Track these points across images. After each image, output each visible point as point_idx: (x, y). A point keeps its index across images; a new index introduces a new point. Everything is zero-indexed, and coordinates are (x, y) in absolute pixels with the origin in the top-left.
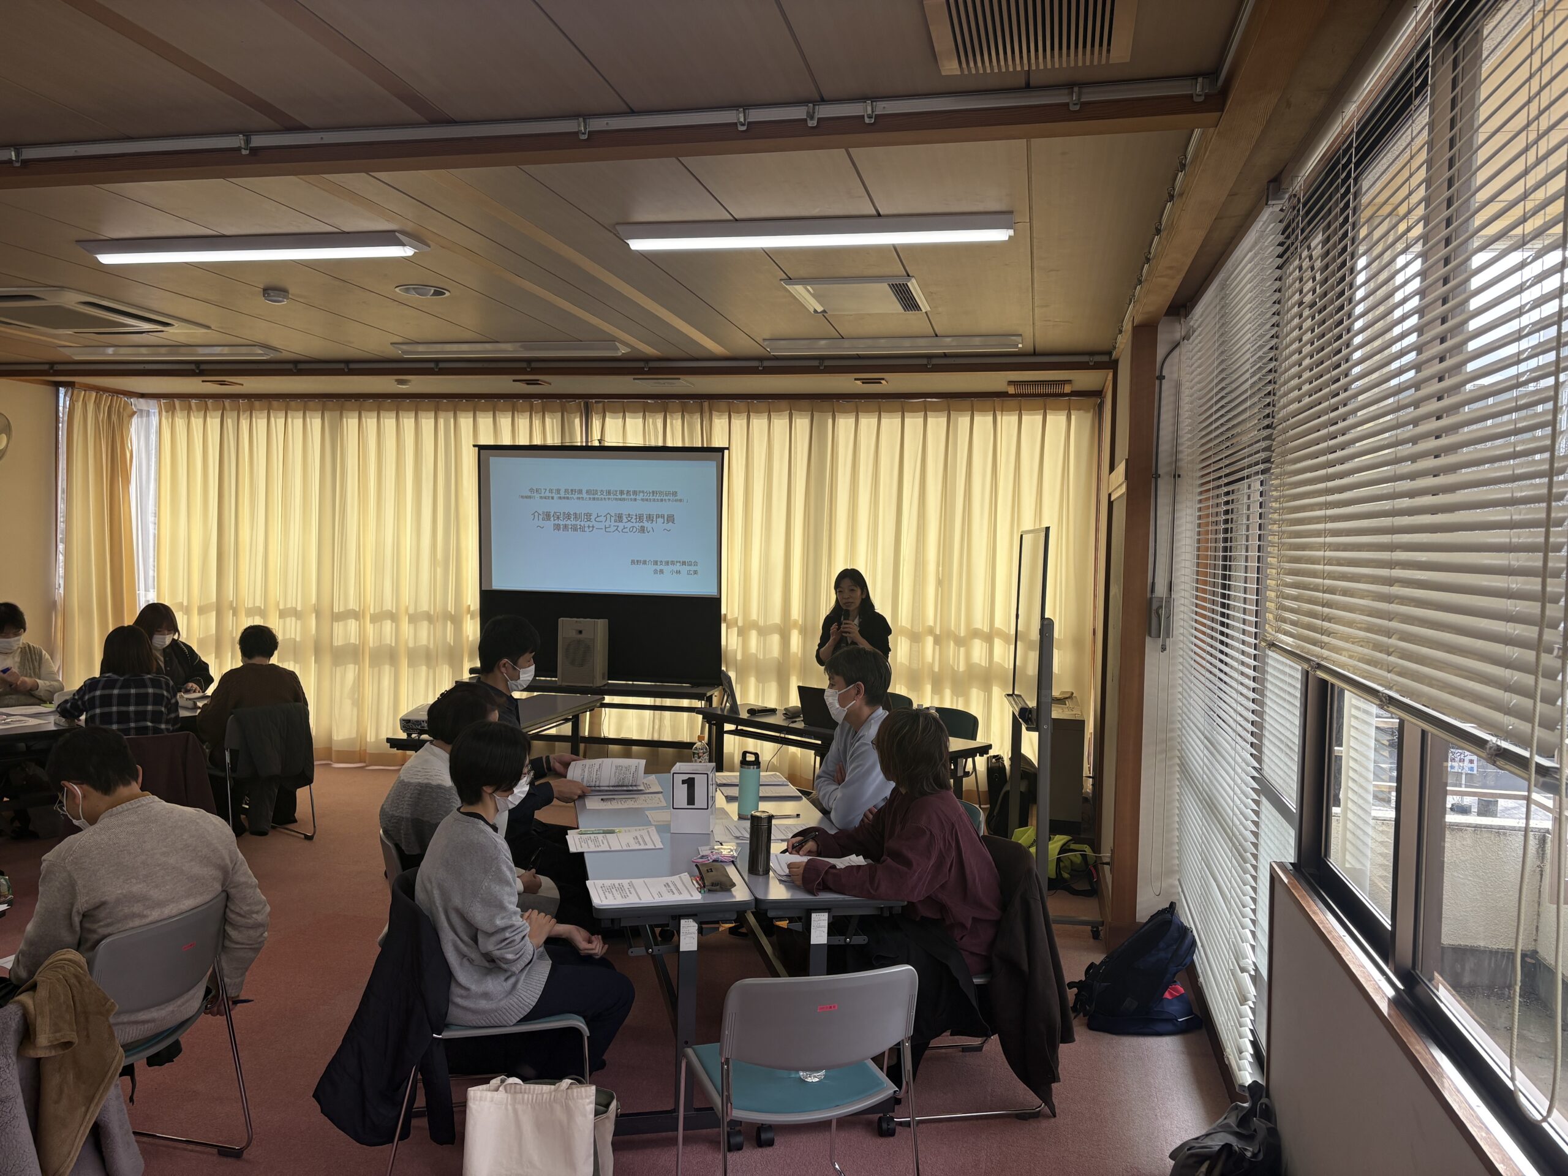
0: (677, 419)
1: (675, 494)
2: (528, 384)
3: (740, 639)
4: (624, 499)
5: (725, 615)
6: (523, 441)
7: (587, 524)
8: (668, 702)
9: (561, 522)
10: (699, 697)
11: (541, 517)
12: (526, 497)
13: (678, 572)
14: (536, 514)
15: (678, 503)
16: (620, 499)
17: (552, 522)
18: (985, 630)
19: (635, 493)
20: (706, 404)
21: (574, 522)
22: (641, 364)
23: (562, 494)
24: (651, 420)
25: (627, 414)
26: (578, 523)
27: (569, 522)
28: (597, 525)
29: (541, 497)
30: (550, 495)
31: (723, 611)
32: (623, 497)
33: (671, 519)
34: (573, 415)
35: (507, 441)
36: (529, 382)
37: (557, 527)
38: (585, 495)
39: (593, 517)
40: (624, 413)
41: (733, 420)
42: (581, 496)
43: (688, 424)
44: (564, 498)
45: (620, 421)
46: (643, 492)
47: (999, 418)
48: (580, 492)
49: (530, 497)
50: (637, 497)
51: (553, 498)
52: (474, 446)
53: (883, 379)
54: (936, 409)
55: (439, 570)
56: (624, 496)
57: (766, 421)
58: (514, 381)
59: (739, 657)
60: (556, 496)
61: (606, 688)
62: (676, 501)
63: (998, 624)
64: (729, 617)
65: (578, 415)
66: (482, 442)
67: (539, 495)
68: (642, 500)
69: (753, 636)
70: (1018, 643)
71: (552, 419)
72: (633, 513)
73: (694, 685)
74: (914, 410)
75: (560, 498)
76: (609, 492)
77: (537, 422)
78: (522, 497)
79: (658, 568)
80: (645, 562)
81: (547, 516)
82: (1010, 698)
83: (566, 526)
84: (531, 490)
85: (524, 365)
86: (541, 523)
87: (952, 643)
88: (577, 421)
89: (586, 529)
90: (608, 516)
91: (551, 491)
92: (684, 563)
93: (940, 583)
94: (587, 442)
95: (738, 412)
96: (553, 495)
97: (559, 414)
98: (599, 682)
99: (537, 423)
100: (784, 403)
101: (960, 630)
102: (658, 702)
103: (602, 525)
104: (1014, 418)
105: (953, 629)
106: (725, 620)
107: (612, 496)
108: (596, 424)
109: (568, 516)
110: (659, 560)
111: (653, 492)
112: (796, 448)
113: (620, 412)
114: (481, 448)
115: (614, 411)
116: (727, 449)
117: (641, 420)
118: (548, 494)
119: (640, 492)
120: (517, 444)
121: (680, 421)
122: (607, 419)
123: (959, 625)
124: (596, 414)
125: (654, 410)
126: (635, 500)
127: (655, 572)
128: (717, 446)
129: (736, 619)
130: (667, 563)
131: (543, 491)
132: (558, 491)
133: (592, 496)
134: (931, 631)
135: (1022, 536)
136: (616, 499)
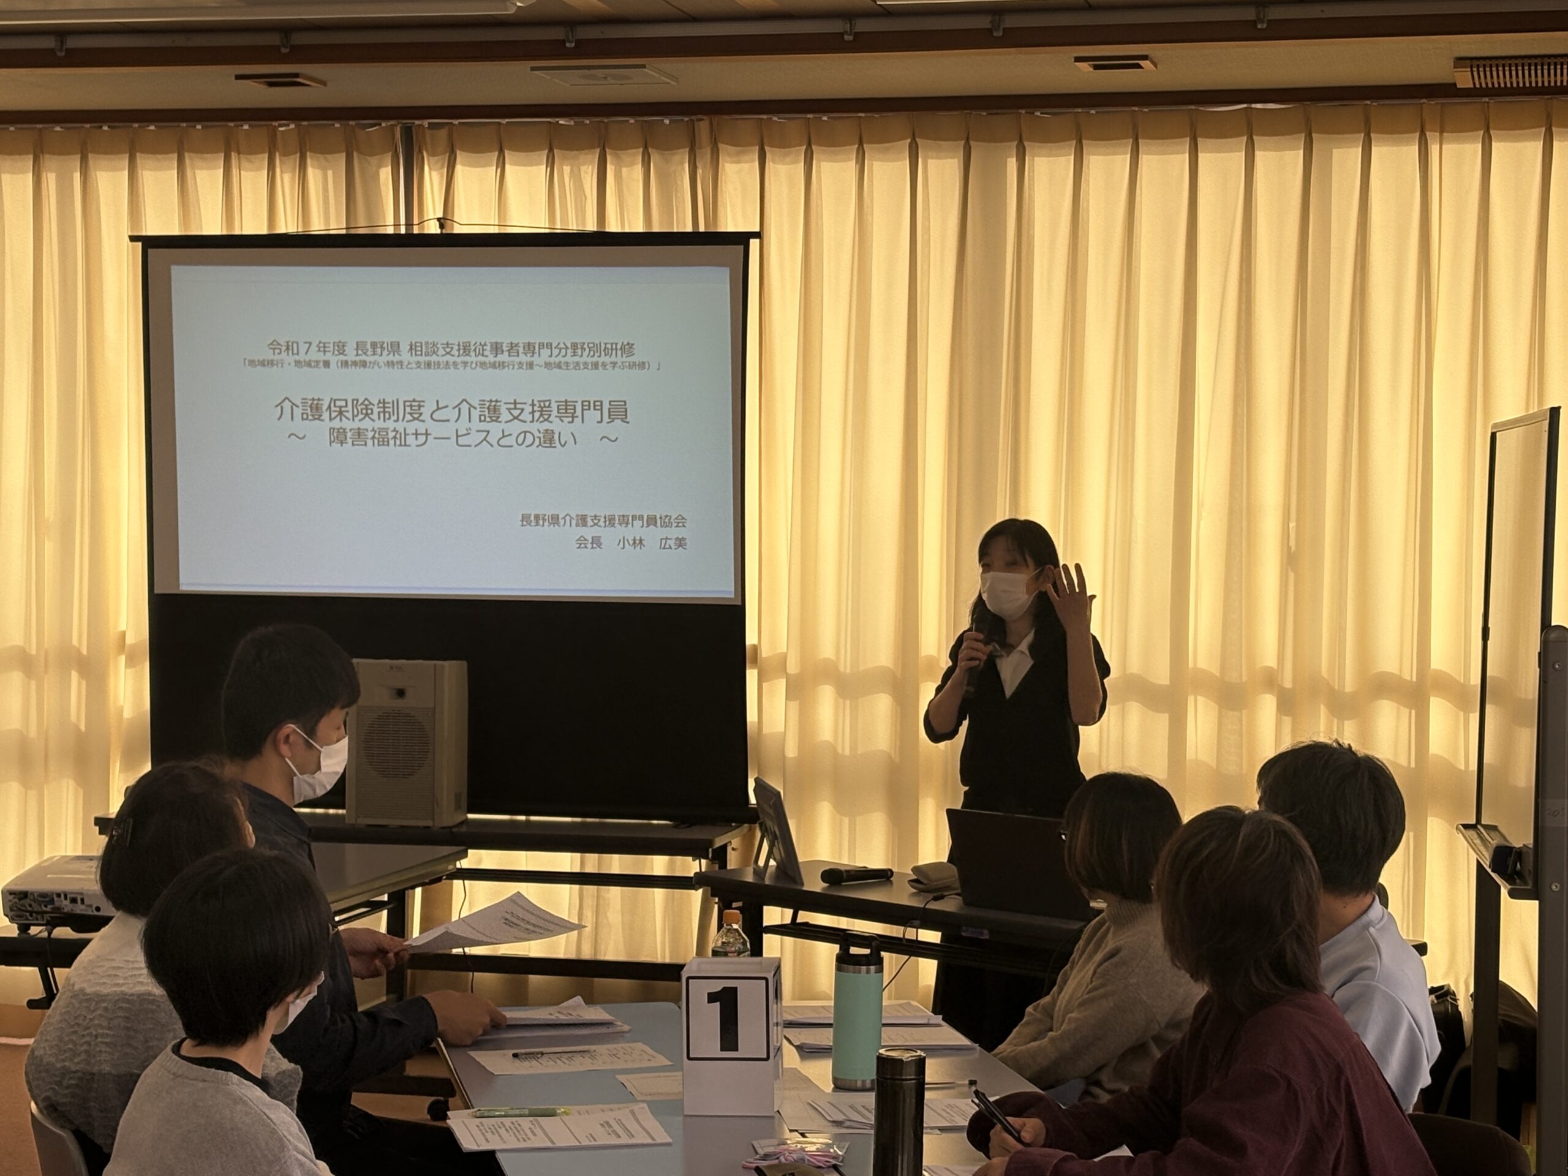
0: (632, 164)
1: (628, 349)
2: (271, 84)
3: (794, 705)
4: (502, 365)
5: (755, 648)
6: (253, 225)
7: (411, 427)
8: (617, 863)
9: (347, 424)
10: (695, 850)
11: (298, 412)
12: (262, 363)
13: (639, 543)
14: (287, 405)
15: (636, 371)
16: (493, 366)
17: (326, 425)
18: (1407, 676)
19: (529, 348)
20: (703, 126)
21: (379, 424)
22: (557, 33)
23: (351, 355)
24: (567, 169)
25: (507, 154)
26: (390, 424)
27: (367, 424)
28: (436, 429)
29: (298, 363)
30: (321, 357)
31: (751, 639)
32: (501, 358)
33: (619, 411)
34: (374, 160)
35: (212, 225)
36: (273, 81)
37: (339, 436)
38: (405, 356)
39: (426, 412)
40: (501, 152)
41: (770, 165)
42: (397, 358)
43: (658, 177)
44: (355, 363)
45: (491, 171)
46: (549, 346)
47: (1434, 149)
48: (395, 347)
49: (271, 363)
50: (536, 359)
51: (327, 364)
52: (133, 239)
53: (1145, 58)
54: (1276, 128)
55: (50, 548)
56: (504, 357)
57: (851, 166)
58: (239, 77)
59: (791, 751)
60: (334, 360)
61: (464, 829)
62: (632, 366)
63: (1440, 658)
64: (765, 652)
65: (388, 158)
66: (153, 228)
67: (292, 359)
68: (548, 365)
69: (826, 699)
70: (1489, 708)
71: (324, 170)
72: (525, 398)
73: (681, 821)
74: (1222, 131)
75: (345, 364)
76: (466, 349)
77: (287, 177)
78: (252, 363)
79: (589, 532)
80: (555, 520)
81: (314, 410)
82: (1472, 833)
83: (359, 433)
84: (274, 346)
85: (274, 39)
86: (300, 426)
87: (1323, 710)
88: (385, 174)
89: (411, 440)
90: (465, 407)
91: (323, 347)
92: (652, 521)
93: (1291, 560)
94: (409, 224)
95: (784, 144)
96: (328, 356)
97: (342, 158)
98: (448, 817)
99: (286, 180)
100: (898, 120)
101: (1342, 678)
102: (592, 863)
103: (448, 430)
104: (1473, 149)
105: (1324, 673)
106: (755, 661)
107: (472, 358)
108: (432, 179)
109: (365, 409)
110: (591, 513)
111: (574, 346)
112: (927, 230)
113: (489, 150)
114: (150, 243)
115: (477, 148)
116: (758, 235)
117: (542, 170)
118: (315, 355)
119: (542, 346)
120: (237, 232)
121: (638, 171)
122: (459, 168)
123: (1342, 668)
124: (433, 154)
125: (572, 143)
126: (531, 365)
127: (581, 543)
128: (731, 228)
129: (784, 658)
130: (610, 521)
131: (303, 348)
132: (341, 348)
133: (423, 359)
134: (1270, 681)
135: (1493, 436)
136: (483, 365)
